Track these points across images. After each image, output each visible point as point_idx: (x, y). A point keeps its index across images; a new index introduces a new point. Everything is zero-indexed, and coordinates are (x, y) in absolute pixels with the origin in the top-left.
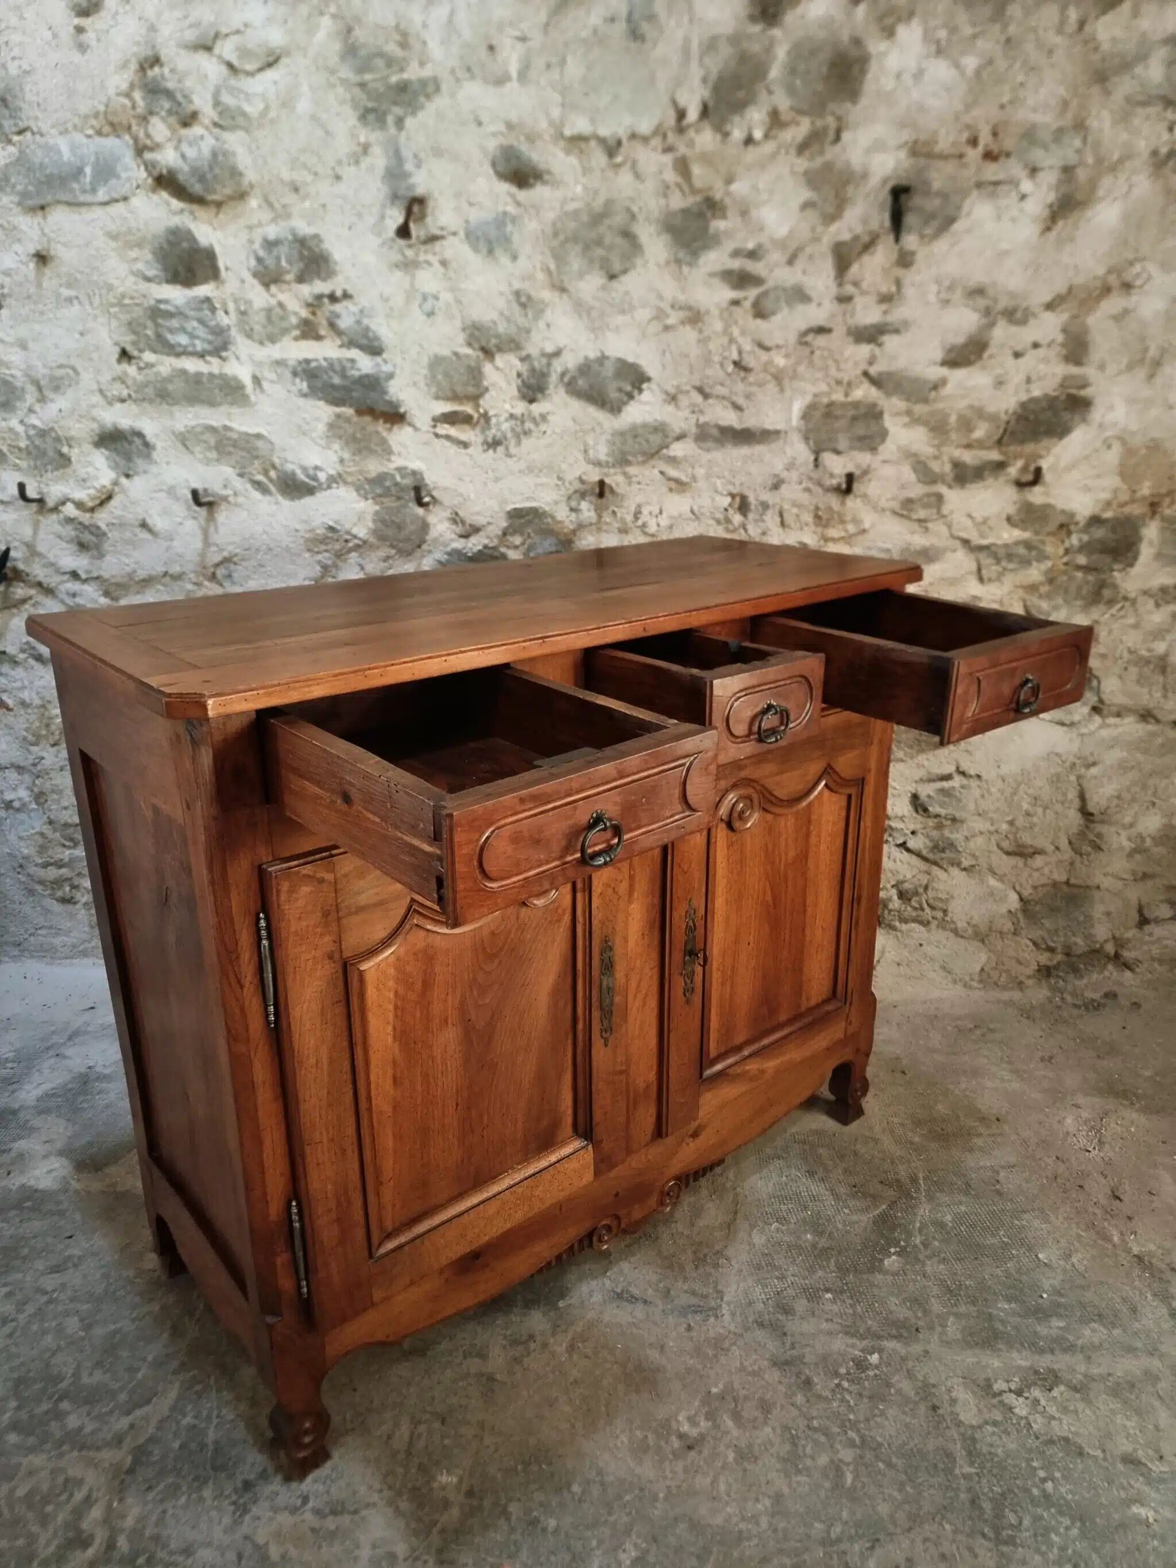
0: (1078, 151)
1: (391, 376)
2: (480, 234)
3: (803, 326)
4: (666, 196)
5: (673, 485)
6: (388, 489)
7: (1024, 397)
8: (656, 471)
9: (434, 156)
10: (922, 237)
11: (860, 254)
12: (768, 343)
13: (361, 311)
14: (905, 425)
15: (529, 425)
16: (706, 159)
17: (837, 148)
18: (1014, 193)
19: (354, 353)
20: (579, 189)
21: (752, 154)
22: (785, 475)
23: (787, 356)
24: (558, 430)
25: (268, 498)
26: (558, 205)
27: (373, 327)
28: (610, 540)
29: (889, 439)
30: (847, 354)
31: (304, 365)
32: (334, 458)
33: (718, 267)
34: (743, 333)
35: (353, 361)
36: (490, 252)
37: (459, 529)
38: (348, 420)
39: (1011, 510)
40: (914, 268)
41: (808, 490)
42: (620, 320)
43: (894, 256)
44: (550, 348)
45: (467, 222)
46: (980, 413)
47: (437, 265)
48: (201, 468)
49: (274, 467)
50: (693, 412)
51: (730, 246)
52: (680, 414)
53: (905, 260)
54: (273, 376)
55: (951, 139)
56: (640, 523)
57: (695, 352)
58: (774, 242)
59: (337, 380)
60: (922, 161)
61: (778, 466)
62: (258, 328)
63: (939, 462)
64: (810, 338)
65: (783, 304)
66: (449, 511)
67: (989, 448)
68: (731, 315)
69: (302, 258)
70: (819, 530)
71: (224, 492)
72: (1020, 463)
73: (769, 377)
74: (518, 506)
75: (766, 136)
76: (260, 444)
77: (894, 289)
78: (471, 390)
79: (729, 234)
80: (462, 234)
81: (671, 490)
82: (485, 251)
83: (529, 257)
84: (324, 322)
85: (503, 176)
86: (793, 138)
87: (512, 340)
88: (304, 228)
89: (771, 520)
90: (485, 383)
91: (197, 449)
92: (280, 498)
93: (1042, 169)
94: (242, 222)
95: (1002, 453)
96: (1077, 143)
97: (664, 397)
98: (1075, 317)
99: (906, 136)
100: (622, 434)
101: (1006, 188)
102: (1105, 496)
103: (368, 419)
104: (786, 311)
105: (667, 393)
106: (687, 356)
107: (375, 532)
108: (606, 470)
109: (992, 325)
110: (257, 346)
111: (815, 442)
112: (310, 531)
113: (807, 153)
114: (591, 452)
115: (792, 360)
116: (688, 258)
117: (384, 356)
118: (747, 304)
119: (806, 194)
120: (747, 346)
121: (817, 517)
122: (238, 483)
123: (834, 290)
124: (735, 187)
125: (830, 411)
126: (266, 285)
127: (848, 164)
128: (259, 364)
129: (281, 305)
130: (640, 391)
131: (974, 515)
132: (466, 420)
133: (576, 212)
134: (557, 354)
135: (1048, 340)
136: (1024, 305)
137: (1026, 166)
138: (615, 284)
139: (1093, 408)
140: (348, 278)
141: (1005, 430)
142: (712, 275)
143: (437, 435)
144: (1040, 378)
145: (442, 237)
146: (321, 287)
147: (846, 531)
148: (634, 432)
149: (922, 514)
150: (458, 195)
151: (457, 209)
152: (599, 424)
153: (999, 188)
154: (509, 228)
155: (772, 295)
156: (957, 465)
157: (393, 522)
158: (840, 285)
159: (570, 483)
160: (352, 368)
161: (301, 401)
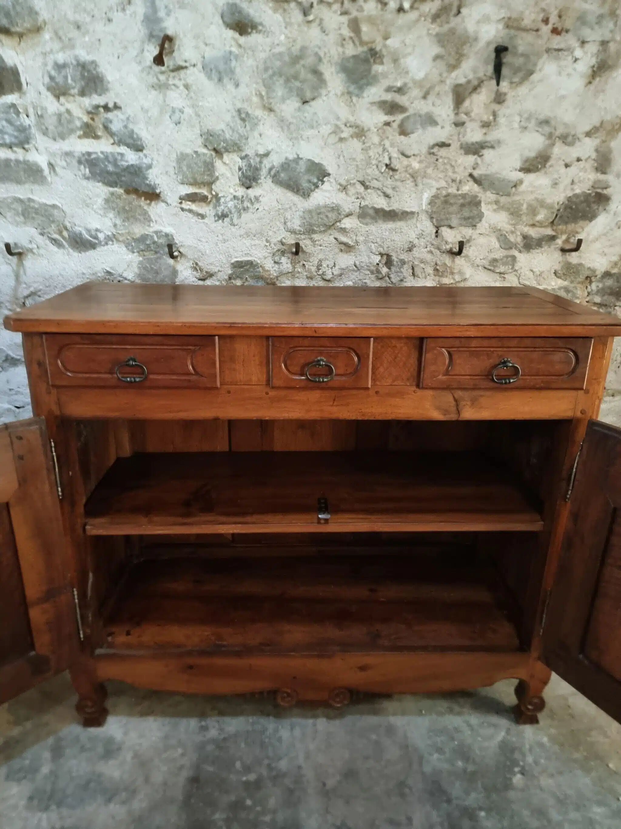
0: (611, 31)
1: (150, 167)
2: (213, 66)
3: (432, 142)
4: (342, 45)
5: (343, 247)
6: (148, 246)
7: (570, 194)
8: (332, 238)
9: (180, 7)
10: (511, 83)
11: (470, 93)
12: (408, 153)
13: (128, 119)
14: (495, 210)
15: (247, 204)
16: (371, 20)
17: (459, 19)
18: (570, 58)
19: (123, 149)
20: (283, 37)
21: (402, 19)
22: (416, 241)
23: (420, 162)
24: (266, 208)
25: (61, 251)
26: (268, 49)
27: (136, 130)
28: (301, 283)
29: (484, 220)
30: (460, 161)
31: (87, 157)
32: (110, 224)
33: (377, 99)
34: (392, 145)
35: (122, 155)
36: (220, 80)
37: (198, 275)
38: (119, 197)
39: (558, 267)
40: (506, 104)
41: (431, 252)
42: (310, 133)
43: (493, 96)
44: (261, 151)
45: (204, 58)
46: (542, 203)
47: (182, 87)
48: (12, 228)
49: (66, 229)
50: (358, 198)
51: (385, 83)
52: (349, 199)
53: (499, 99)
54: (64, 163)
55: (533, 16)
56: (320, 272)
57: (360, 157)
58: (415, 82)
59: (110, 168)
60: (513, 32)
61: (412, 236)
62: (51, 128)
63: (514, 235)
64: (435, 150)
65: (419, 126)
66: (192, 262)
67: (545, 227)
68: (384, 132)
69: (83, 77)
70: (437, 278)
71: (30, 246)
72: (564, 237)
73: (408, 176)
74: (239, 259)
75: (412, 7)
76: (55, 212)
77: (491, 118)
78: (206, 178)
79: (385, 75)
80: (200, 66)
81: (341, 250)
82: (216, 80)
83: (247, 86)
84: (101, 126)
85: (229, 26)
86: (430, 10)
87: (236, 144)
88: (84, 56)
89: (406, 271)
90: (217, 174)
91: (9, 215)
92: (71, 251)
93: (587, 42)
94: (39, 50)
95: (553, 230)
96: (611, 25)
97: (339, 187)
98: (604, 142)
99: (503, 13)
100: (310, 212)
101: (566, 53)
102: (615, 259)
103: (134, 196)
104: (420, 131)
105: (340, 185)
106: (354, 159)
107: (139, 276)
108: (299, 236)
109: (553, 144)
110: (51, 141)
111: (437, 220)
112: (93, 274)
113: (438, 20)
114: (289, 224)
115: (423, 165)
116: (356, 91)
117: (145, 152)
118: (395, 125)
119: (436, 50)
120: (395, 155)
121: (436, 270)
122: (40, 240)
123: (452, 116)
124: (389, 42)
125: (447, 200)
126: (58, 97)
127: (466, 31)
128: (53, 155)
129: (68, 111)
130: (323, 182)
131: (534, 270)
132: (204, 199)
133: (280, 54)
134: (267, 155)
135: (587, 156)
136: (573, 133)
137: (579, 40)
138: (306, 106)
139: (610, 202)
140: (117, 95)
141: (557, 215)
142: (373, 103)
143: (183, 209)
144: (580, 182)
145: (186, 67)
146: (97, 100)
147: (454, 279)
148: (318, 211)
149: (502, 269)
150: (197, 37)
151: (196, 47)
152: (294, 204)
153: (560, 53)
154: (233, 63)
155: (412, 120)
156: (525, 237)
157: (152, 268)
158: (457, 114)
159: (275, 244)
160: (122, 160)
161: (85, 183)
